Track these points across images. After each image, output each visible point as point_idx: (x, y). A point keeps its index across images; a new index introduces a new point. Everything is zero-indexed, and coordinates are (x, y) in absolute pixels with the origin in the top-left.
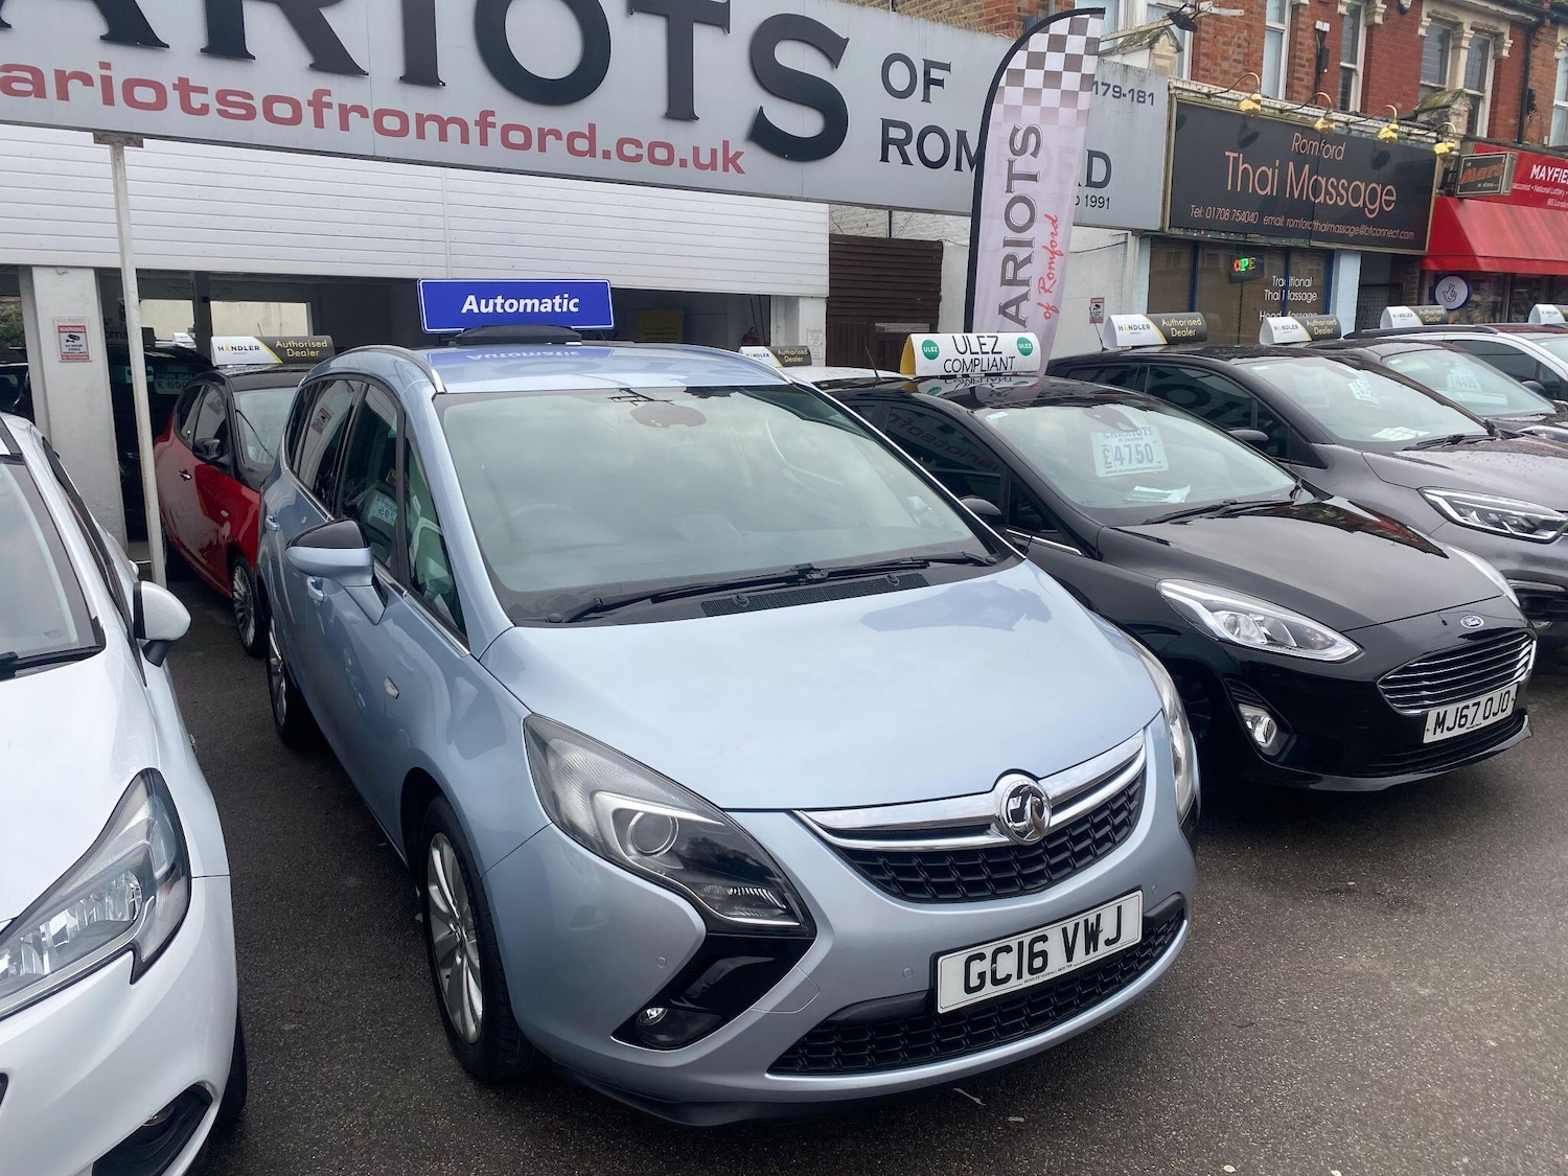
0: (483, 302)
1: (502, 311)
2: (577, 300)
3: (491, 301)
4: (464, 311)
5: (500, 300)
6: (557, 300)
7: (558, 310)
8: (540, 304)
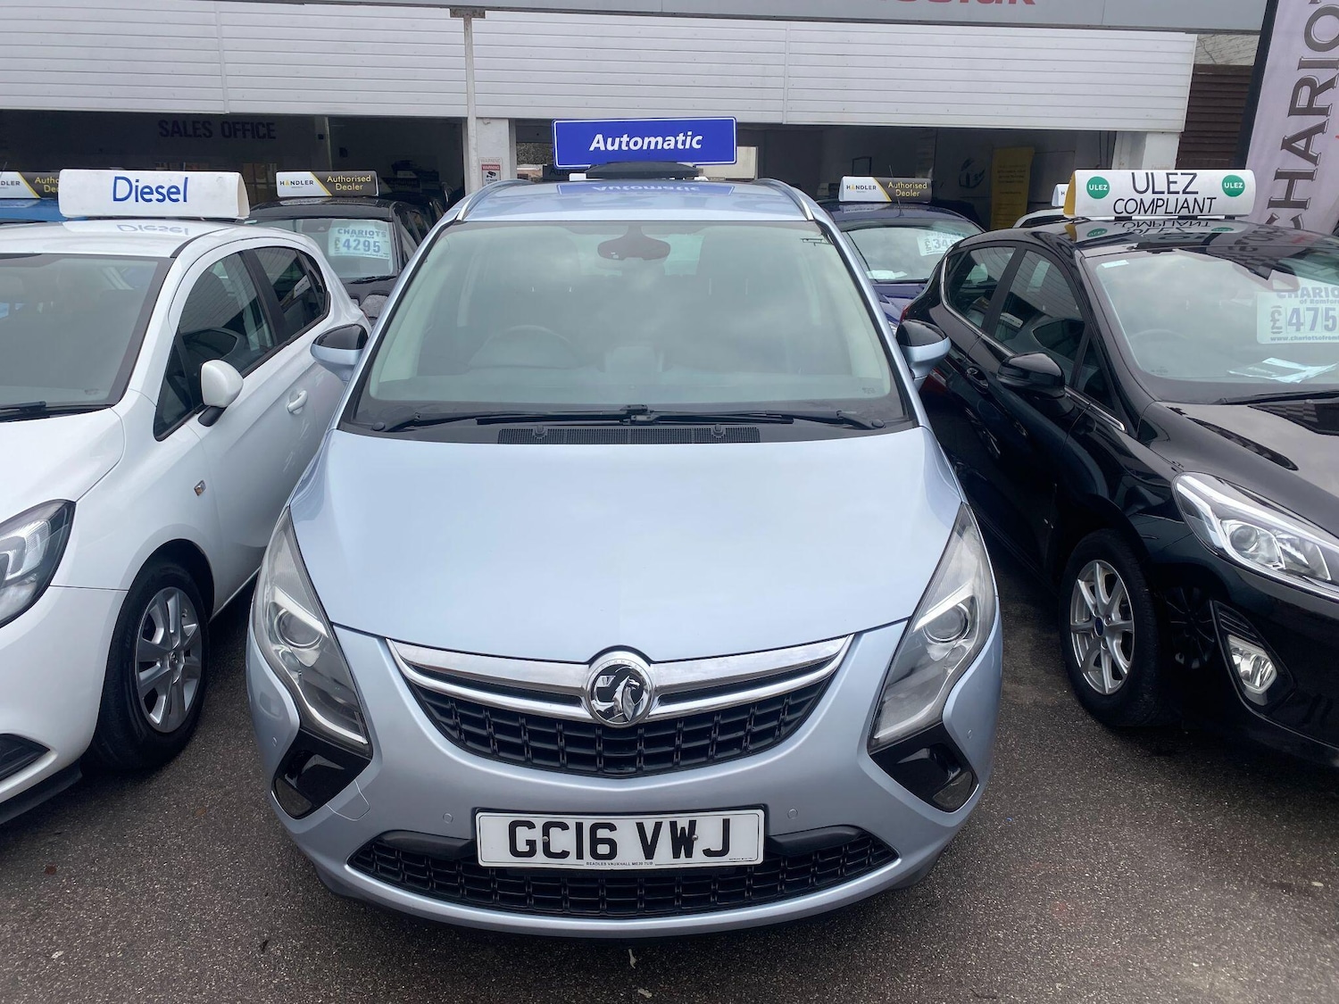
0: (610, 140)
1: (627, 148)
2: (700, 138)
3: (617, 140)
4: (592, 149)
5: (625, 138)
6: (681, 138)
7: (680, 146)
8: (664, 141)
